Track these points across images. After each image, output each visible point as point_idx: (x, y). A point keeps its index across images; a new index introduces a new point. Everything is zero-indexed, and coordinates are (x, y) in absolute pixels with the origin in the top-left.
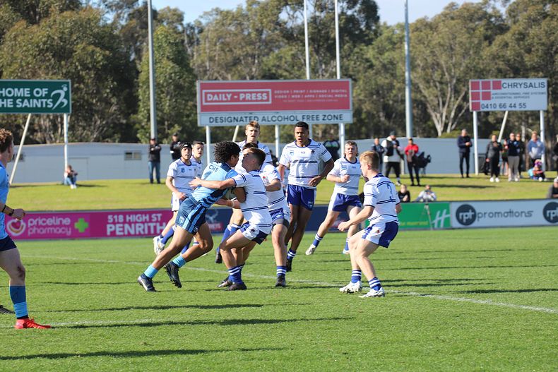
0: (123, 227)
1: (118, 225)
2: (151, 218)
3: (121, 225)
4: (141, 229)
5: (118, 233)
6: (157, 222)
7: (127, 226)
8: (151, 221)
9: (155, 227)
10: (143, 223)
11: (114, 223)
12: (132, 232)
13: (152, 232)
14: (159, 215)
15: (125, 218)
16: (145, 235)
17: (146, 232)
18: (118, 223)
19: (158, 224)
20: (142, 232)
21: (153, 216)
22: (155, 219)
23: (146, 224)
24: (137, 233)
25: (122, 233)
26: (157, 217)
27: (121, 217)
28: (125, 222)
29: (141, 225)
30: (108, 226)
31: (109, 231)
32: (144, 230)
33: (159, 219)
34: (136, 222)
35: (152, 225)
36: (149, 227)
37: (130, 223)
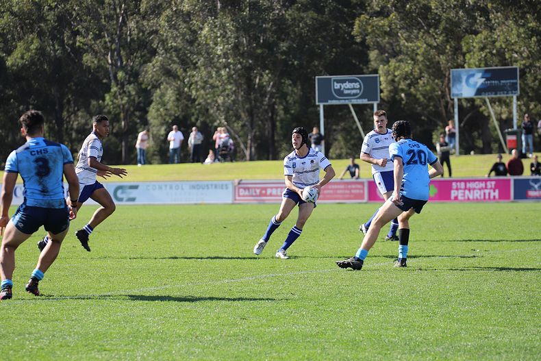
0: (464, 193)
1: (460, 191)
2: (486, 186)
3: (462, 191)
4: (478, 195)
5: (460, 198)
6: (491, 188)
7: (467, 192)
8: (486, 188)
9: (489, 194)
10: (480, 189)
11: (457, 189)
12: (471, 197)
13: (487, 197)
14: (493, 183)
15: (466, 186)
16: (481, 200)
17: (482, 197)
18: (461, 189)
19: (492, 191)
20: (479, 198)
21: (488, 183)
22: (489, 186)
23: (482, 191)
24: (475, 198)
25: (463, 198)
26: (491, 185)
27: (463, 184)
28: (465, 189)
29: (479, 191)
30: (453, 192)
31: (452, 197)
32: (480, 196)
33: (493, 186)
34: (474, 189)
35: (487, 191)
36: (485, 194)
37: (469, 190)
